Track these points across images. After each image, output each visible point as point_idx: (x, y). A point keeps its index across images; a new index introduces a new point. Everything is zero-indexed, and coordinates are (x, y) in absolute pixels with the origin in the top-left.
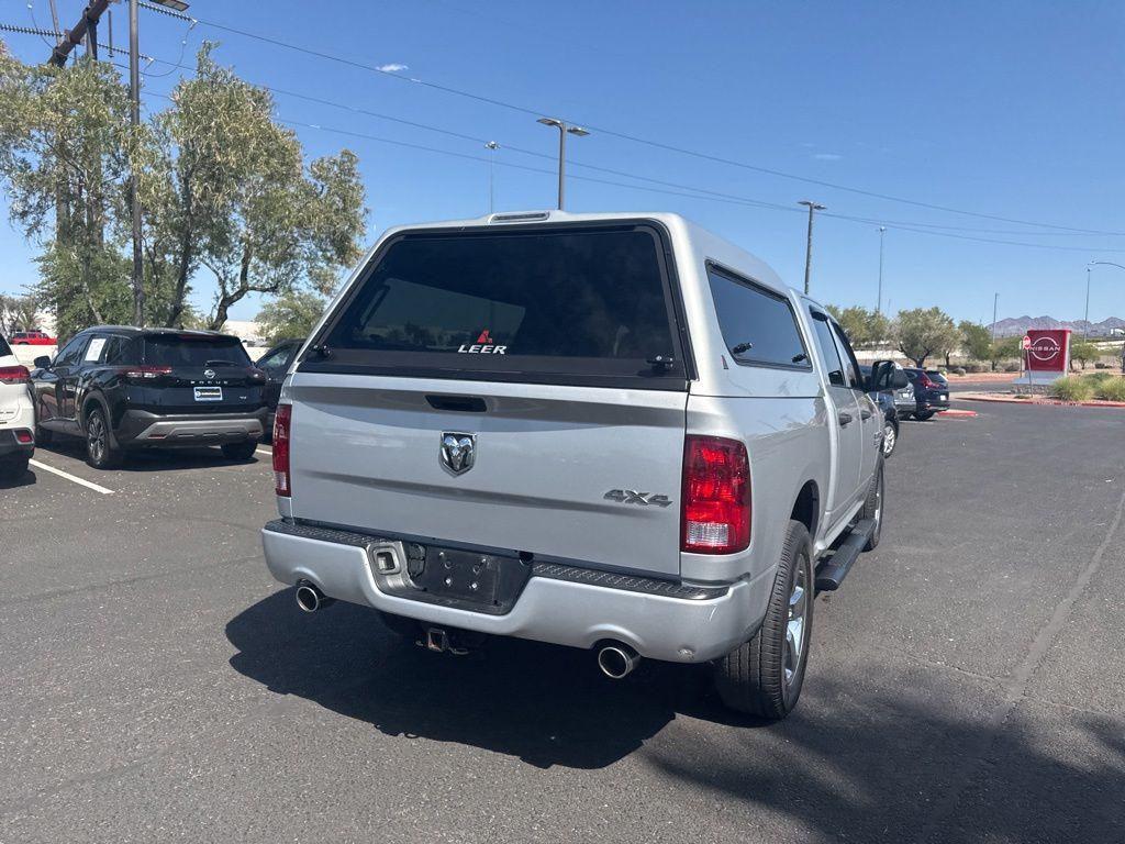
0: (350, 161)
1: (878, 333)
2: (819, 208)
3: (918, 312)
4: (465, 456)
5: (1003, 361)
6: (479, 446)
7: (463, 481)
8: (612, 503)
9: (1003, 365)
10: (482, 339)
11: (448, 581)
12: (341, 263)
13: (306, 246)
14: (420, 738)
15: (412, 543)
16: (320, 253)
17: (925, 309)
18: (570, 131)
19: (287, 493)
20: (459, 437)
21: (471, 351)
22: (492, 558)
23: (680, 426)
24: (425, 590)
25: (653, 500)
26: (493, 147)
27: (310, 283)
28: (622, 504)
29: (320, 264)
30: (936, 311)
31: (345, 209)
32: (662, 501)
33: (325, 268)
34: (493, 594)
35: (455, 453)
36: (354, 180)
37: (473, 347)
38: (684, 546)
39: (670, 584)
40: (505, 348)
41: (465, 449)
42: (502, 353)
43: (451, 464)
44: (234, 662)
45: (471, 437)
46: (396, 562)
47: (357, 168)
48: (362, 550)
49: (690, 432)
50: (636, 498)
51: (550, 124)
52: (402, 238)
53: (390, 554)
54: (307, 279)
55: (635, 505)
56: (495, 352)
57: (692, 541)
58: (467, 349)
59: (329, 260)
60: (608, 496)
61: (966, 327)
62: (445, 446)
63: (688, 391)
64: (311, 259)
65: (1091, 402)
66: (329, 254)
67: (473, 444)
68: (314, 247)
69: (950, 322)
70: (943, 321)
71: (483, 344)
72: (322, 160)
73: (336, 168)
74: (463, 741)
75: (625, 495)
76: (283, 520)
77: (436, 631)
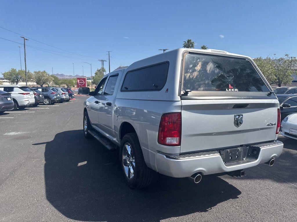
1: (30, 77)
2: (27, 39)
3: (39, 72)
4: (241, 121)
5: (61, 85)
6: (244, 117)
9: (62, 86)
14: (212, 208)
15: (220, 150)
17: (41, 71)
19: (179, 145)
20: (239, 115)
22: (240, 148)
30: (45, 71)
32: (275, 124)
34: (242, 157)
38: (277, 133)
40: (237, 89)
42: (237, 91)
43: (237, 124)
45: (242, 115)
48: (220, 156)
49: (278, 108)
50: (272, 124)
55: (271, 126)
56: (235, 91)
58: (228, 90)
61: (52, 76)
69: (49, 75)
70: (47, 74)
75: (270, 124)
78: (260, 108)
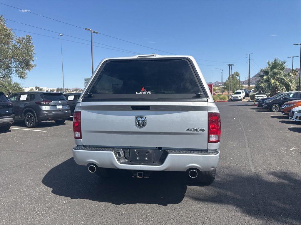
0: (29, 38)
4: (144, 123)
6: (148, 120)
7: (143, 129)
8: (189, 132)
10: (142, 90)
11: (138, 158)
12: (27, 69)
13: (14, 64)
14: (127, 204)
15: (125, 149)
16: (20, 66)
18: (93, 32)
19: (81, 138)
20: (141, 118)
21: (140, 93)
22: (151, 150)
23: (207, 110)
24: (131, 161)
25: (200, 130)
26: (61, 36)
27: (17, 75)
28: (192, 132)
29: (20, 69)
31: (28, 53)
32: (203, 130)
33: (22, 70)
34: (153, 160)
35: (141, 122)
36: (31, 44)
37: (140, 92)
38: (209, 141)
39: (205, 151)
40: (150, 92)
41: (144, 121)
42: (150, 93)
43: (139, 125)
44: (53, 192)
45: (145, 117)
46: (121, 155)
47: (32, 41)
48: (112, 152)
49: (209, 112)
50: (196, 130)
51: (88, 30)
52: (109, 62)
53: (119, 152)
54: (16, 74)
55: (195, 132)
56: (148, 93)
57: (211, 140)
58: (139, 92)
59: (23, 68)
60: (188, 130)
62: (137, 120)
63: (208, 101)
64: (17, 67)
65: (219, 101)
66: (23, 66)
67: (146, 119)
68: (17, 64)
71: (143, 91)
72: (20, 37)
73: (24, 40)
74: (140, 203)
75: (192, 129)
76: (77, 146)
77: (140, 172)
78: (174, 111)
